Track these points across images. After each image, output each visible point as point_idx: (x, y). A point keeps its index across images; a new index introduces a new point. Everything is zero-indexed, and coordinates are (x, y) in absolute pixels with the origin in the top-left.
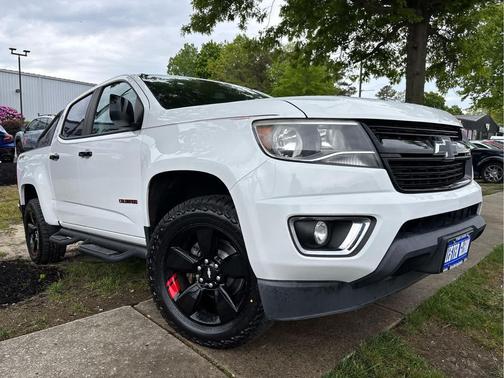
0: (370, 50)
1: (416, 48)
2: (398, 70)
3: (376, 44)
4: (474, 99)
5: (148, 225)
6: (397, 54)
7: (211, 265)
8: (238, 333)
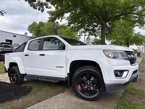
0: (91, 29)
1: (103, 30)
2: (97, 34)
3: (92, 27)
4: (111, 42)
5: (69, 73)
6: (97, 30)
7: (89, 82)
8: (98, 97)
